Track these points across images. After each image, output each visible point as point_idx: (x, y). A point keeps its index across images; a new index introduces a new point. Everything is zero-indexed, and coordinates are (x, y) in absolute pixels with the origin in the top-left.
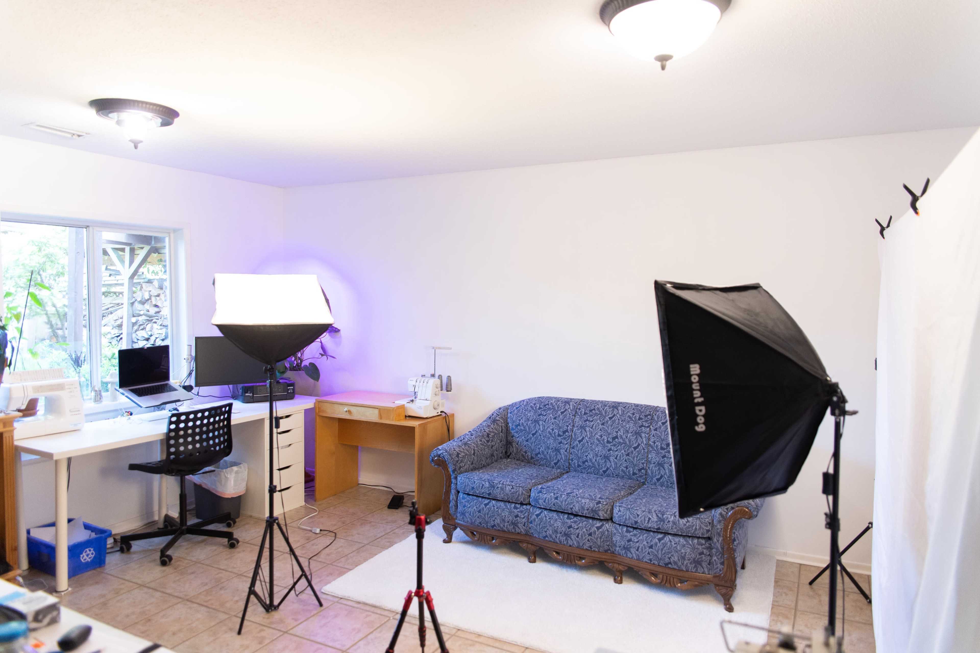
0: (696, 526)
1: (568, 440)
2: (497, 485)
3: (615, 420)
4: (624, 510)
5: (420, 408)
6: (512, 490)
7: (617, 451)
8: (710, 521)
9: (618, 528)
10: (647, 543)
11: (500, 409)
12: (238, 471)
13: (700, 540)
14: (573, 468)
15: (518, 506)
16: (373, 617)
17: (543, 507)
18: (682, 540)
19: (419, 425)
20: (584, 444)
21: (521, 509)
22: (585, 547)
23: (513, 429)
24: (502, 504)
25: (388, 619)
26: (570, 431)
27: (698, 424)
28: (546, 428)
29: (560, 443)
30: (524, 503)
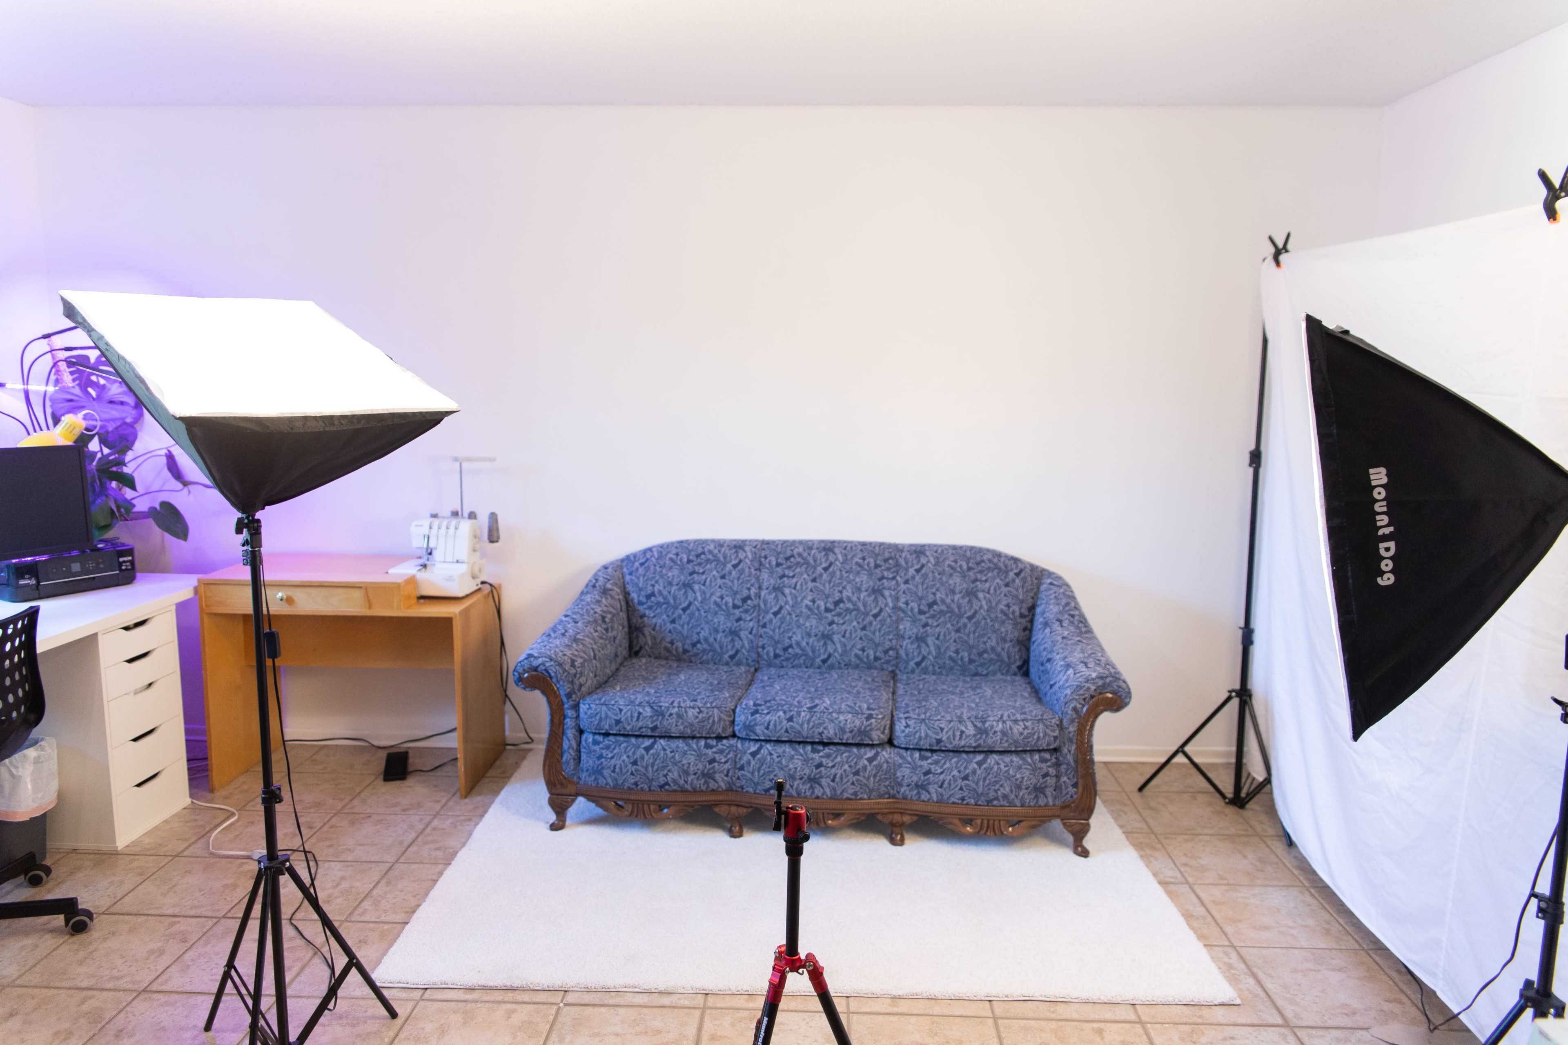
0: (1039, 733)
1: (753, 613)
2: (668, 710)
3: (834, 573)
4: (915, 723)
5: (450, 579)
6: (700, 716)
7: (844, 623)
8: (1057, 723)
9: (905, 754)
10: (959, 772)
11: (606, 567)
12: (39, 757)
13: (1043, 754)
14: (765, 660)
15: (713, 742)
17: (762, 738)
18: (1015, 759)
19: (460, 612)
20: (784, 618)
21: (720, 746)
22: (846, 795)
23: (641, 603)
24: (680, 743)
25: (555, 1007)
26: (756, 596)
27: (1382, 573)
28: (708, 596)
29: (739, 620)
30: (723, 735)
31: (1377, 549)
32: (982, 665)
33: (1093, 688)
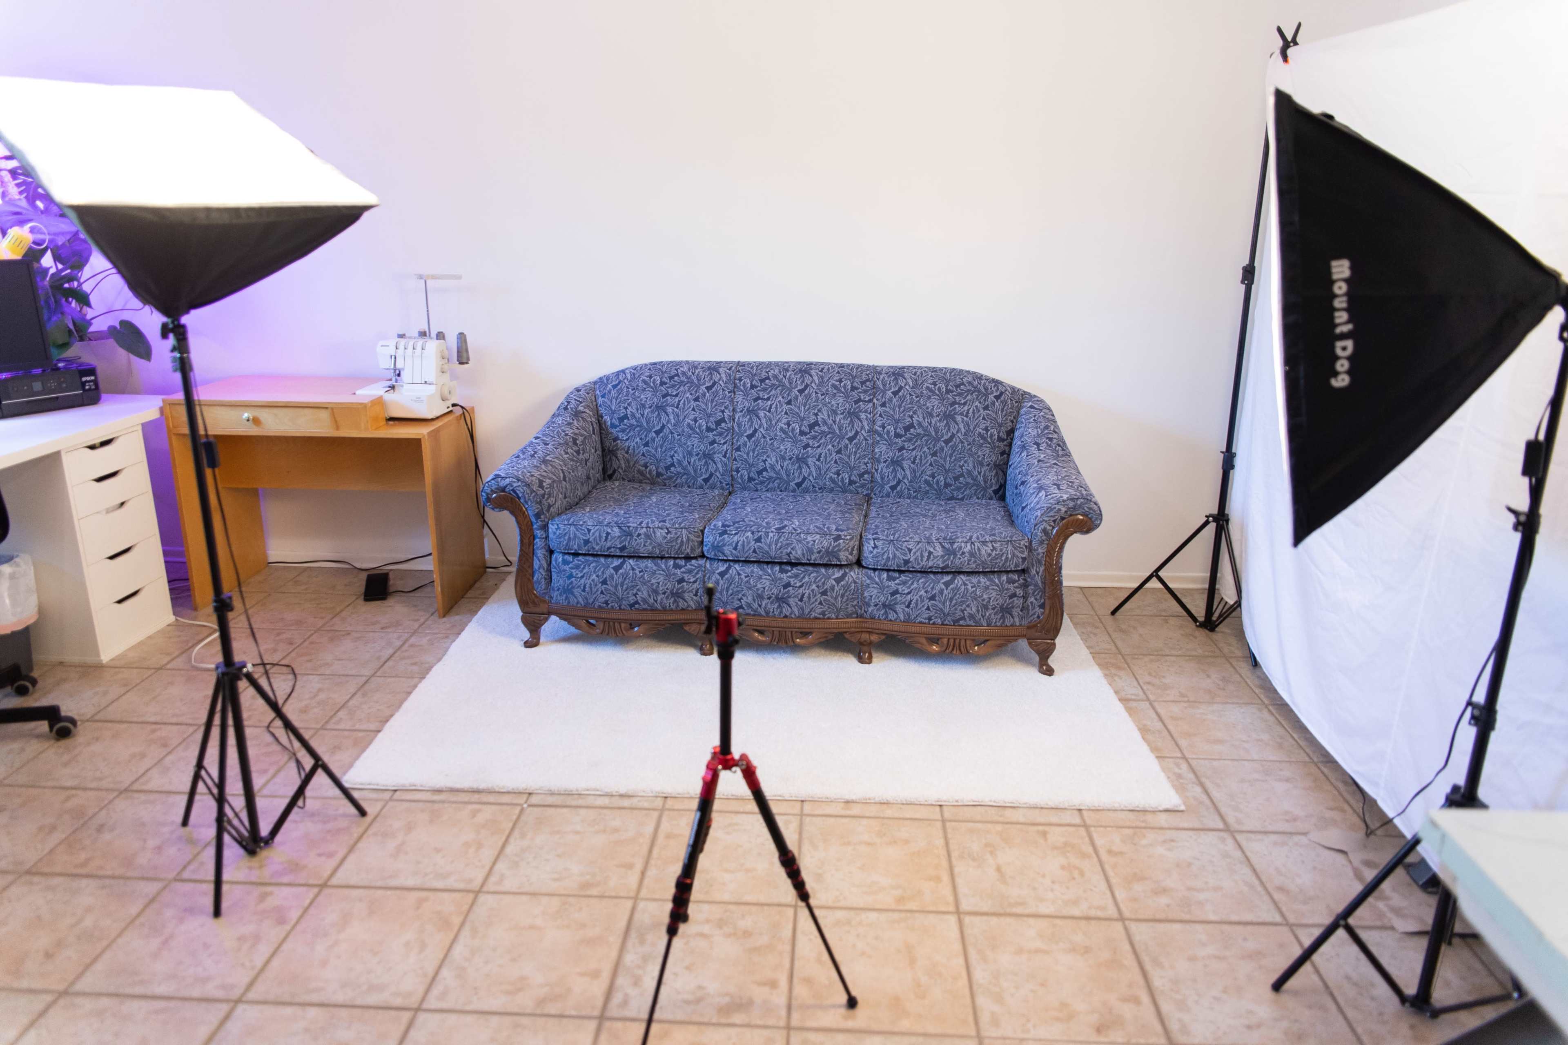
0: (1007, 554)
1: (727, 436)
2: (636, 530)
3: (810, 395)
4: (883, 544)
5: (418, 400)
6: (669, 536)
7: (819, 447)
8: (1027, 544)
9: (873, 575)
10: (926, 592)
11: (578, 390)
12: (14, 573)
13: (1011, 575)
14: (740, 484)
15: (682, 562)
16: (487, 813)
17: (731, 558)
18: (983, 579)
19: (428, 433)
20: (758, 441)
21: (689, 566)
22: (813, 615)
23: (613, 426)
24: (649, 563)
25: (519, 808)
26: (729, 419)
27: (1336, 374)
28: (681, 418)
29: (713, 442)
30: (692, 556)
31: (1333, 347)
32: (958, 489)
33: (1064, 509)
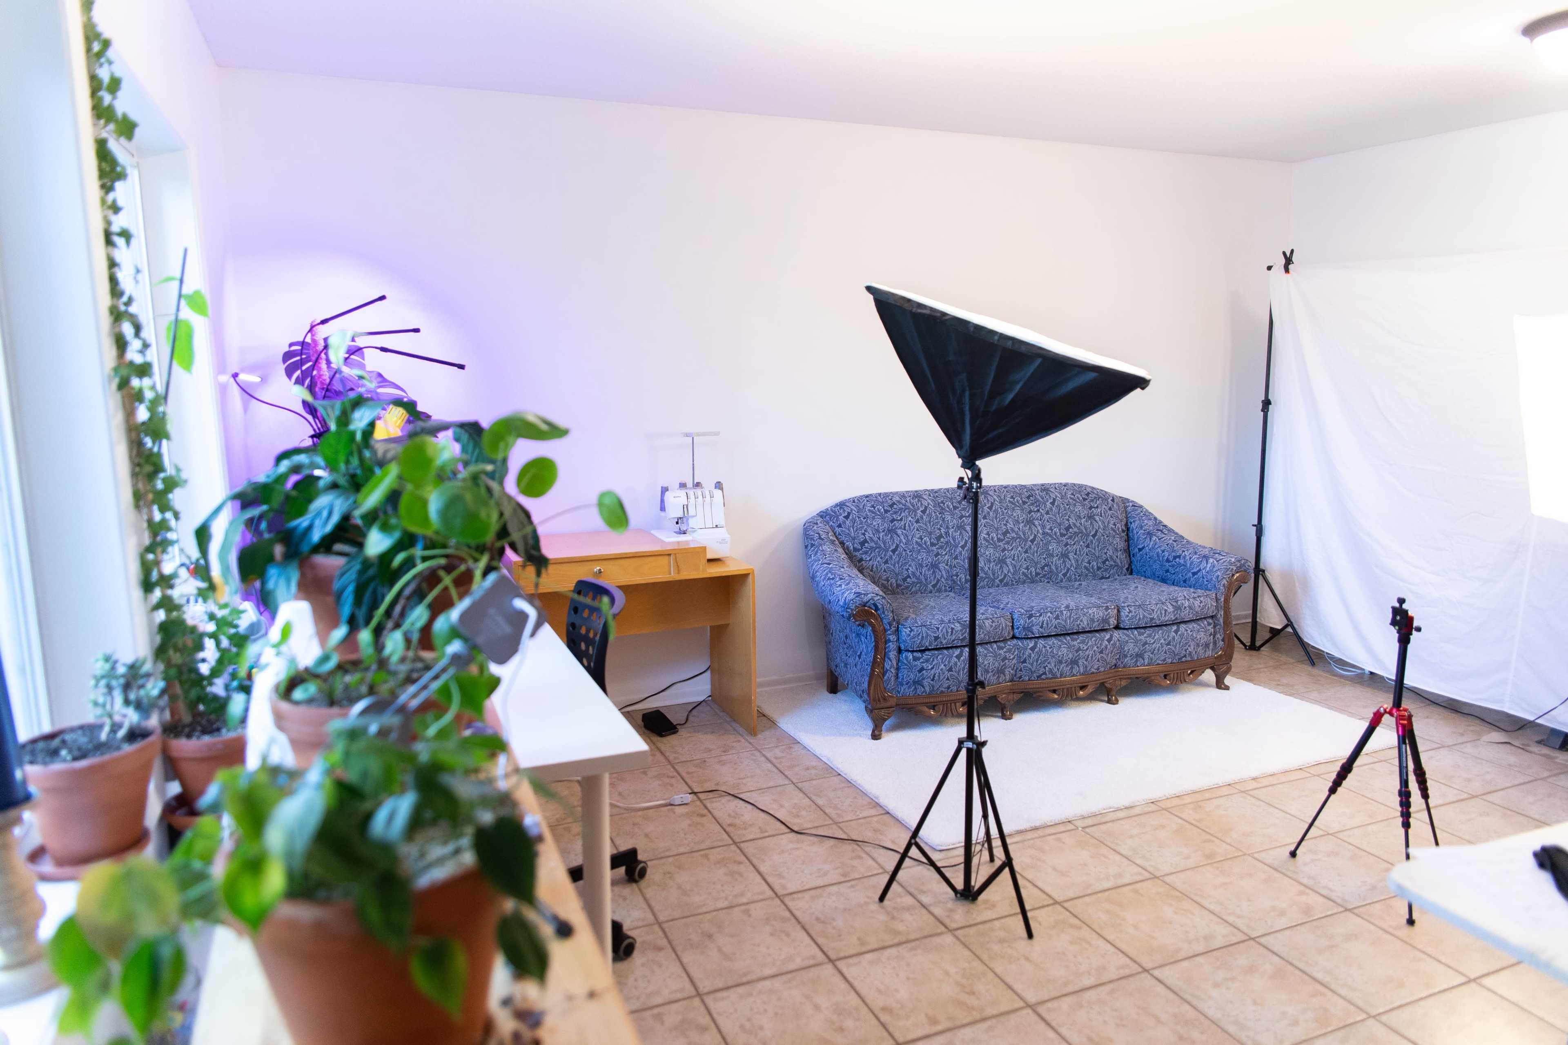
4: (1134, 609)
6: (994, 624)
8: (1215, 596)
9: (1130, 633)
10: (1164, 640)
17: (1038, 635)
18: (1196, 625)
21: (1008, 647)
22: (1091, 671)
29: (937, 555)
30: (1008, 638)
33: (1235, 568)
